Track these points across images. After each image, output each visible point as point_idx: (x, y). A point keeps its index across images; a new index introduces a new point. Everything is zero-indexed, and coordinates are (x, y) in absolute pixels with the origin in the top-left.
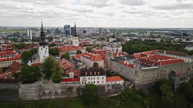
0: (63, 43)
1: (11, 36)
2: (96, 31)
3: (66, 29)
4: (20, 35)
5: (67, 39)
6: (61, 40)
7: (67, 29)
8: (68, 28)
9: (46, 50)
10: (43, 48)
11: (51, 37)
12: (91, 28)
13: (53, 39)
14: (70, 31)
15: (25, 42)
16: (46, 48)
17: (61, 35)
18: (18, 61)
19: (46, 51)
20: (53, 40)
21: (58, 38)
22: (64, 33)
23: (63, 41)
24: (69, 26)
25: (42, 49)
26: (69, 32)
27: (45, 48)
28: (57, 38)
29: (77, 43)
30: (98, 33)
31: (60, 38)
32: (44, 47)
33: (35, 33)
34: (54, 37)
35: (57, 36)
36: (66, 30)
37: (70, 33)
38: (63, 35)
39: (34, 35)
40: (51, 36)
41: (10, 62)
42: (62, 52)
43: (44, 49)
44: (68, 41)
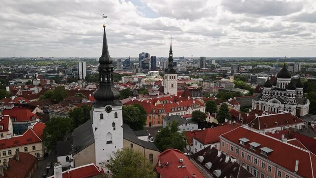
0: (141, 85)
1: (54, 72)
2: (192, 63)
3: (142, 60)
4: (67, 71)
5: (146, 78)
6: (136, 79)
7: (145, 60)
8: (146, 58)
9: (116, 120)
10: (105, 114)
11: (118, 74)
12: (183, 58)
13: (122, 77)
14: (149, 64)
15: (74, 83)
16: (116, 114)
17: (135, 71)
18: (26, 149)
19: (114, 124)
20: (120, 79)
21: (129, 75)
22: (139, 67)
23: (139, 81)
24: (147, 55)
25: (102, 117)
26: (147, 65)
27: (112, 113)
28: (127, 75)
29: (174, 86)
30: (197, 66)
31: (133, 76)
32: (109, 110)
33: (91, 67)
34: (122, 73)
35: (128, 72)
36: (143, 62)
37: (150, 66)
38: (137, 70)
39: (89, 71)
40: (118, 72)
41: (10, 152)
42: (152, 113)
43: (109, 117)
44: (148, 81)
